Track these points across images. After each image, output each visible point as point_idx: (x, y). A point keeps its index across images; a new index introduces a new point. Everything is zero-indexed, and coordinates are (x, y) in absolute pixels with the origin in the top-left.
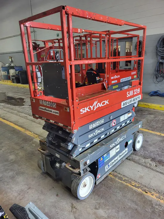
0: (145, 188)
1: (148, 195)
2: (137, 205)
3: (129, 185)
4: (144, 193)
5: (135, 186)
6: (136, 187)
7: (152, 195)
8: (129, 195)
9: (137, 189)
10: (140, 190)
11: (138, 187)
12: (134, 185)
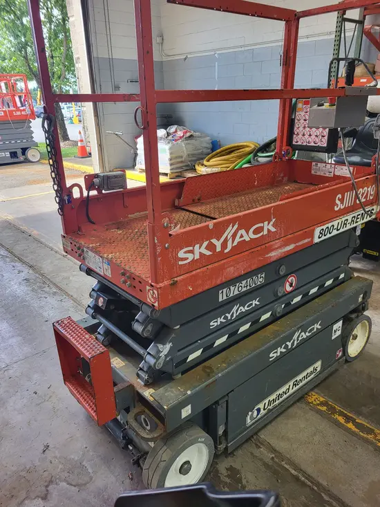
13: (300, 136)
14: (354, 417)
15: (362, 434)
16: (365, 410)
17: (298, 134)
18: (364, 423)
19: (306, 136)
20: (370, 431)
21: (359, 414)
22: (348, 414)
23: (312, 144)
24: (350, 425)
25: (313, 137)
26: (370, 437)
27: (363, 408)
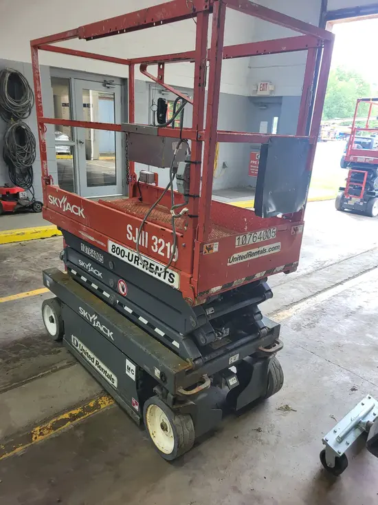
14: (74, 422)
15: (54, 420)
16: (79, 433)
18: (65, 426)
20: (54, 428)
21: (77, 427)
22: (79, 419)
24: (66, 416)
26: (49, 425)
27: (82, 432)
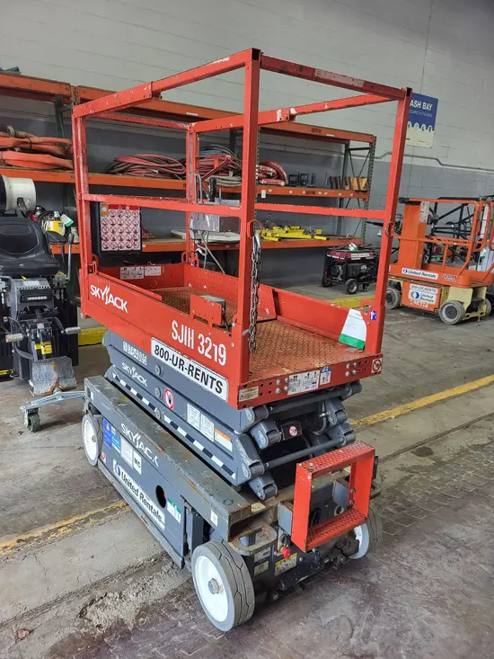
0: (33, 543)
1: (12, 541)
2: (10, 515)
3: (65, 523)
4: (24, 537)
5: (56, 530)
6: (50, 531)
7: (6, 547)
8: (43, 514)
9: (46, 530)
10: (38, 533)
11: (46, 535)
12: (61, 530)
13: (110, 241)
17: (107, 240)
19: (117, 241)
23: (125, 249)
25: (125, 241)
